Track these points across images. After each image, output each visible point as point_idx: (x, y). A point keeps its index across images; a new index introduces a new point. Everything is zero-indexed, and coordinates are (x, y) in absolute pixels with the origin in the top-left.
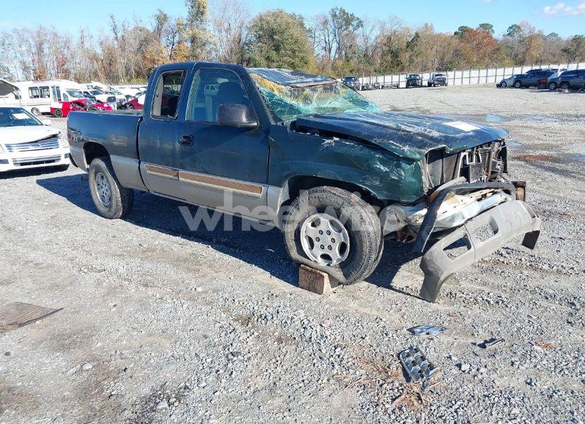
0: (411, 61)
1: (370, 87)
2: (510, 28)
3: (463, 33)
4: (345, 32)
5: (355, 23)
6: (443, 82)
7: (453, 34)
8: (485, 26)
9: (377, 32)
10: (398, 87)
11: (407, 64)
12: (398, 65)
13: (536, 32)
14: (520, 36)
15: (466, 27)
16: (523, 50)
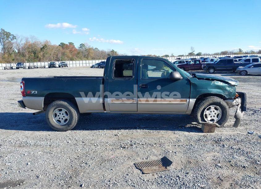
0: (44, 56)
1: (33, 67)
2: (81, 45)
3: (62, 45)
4: (7, 41)
5: (11, 37)
6: (66, 65)
7: (58, 45)
8: (70, 43)
9: (24, 42)
10: (45, 67)
11: (42, 57)
12: (37, 58)
13: (91, 47)
14: (85, 48)
15: (64, 43)
16: (87, 54)
